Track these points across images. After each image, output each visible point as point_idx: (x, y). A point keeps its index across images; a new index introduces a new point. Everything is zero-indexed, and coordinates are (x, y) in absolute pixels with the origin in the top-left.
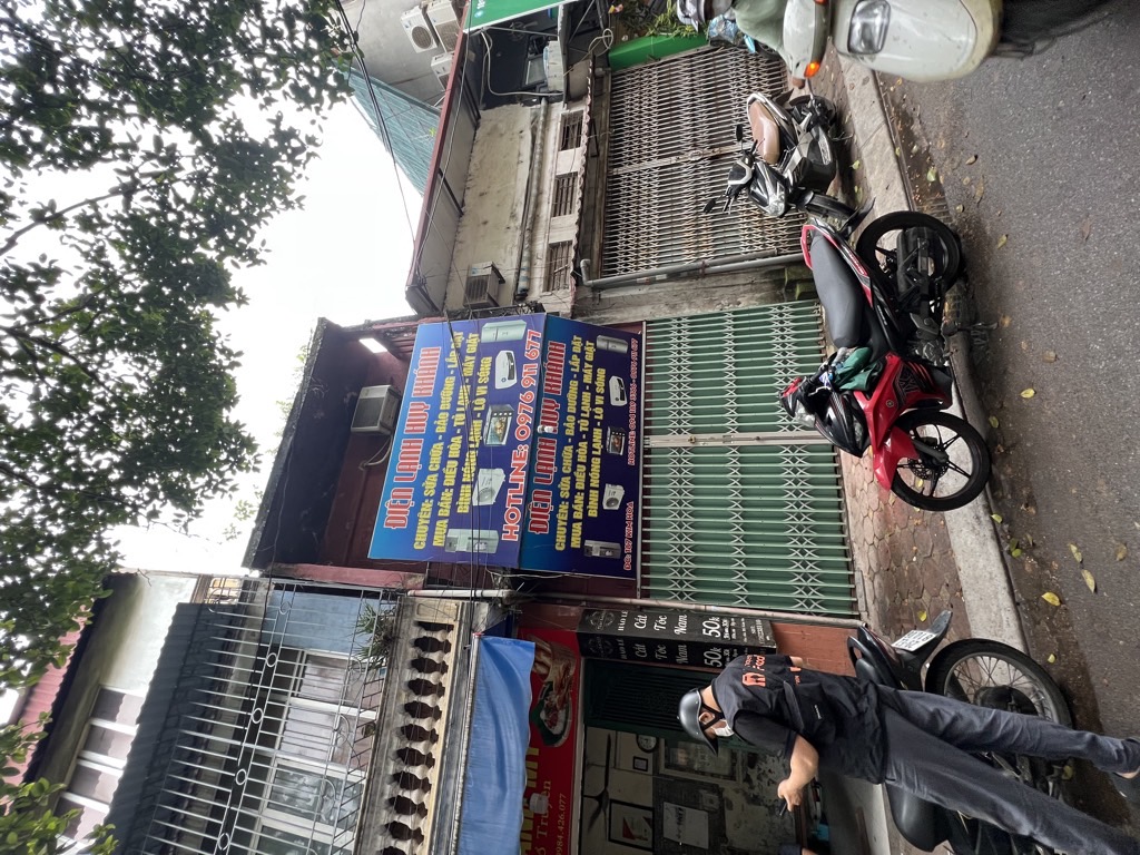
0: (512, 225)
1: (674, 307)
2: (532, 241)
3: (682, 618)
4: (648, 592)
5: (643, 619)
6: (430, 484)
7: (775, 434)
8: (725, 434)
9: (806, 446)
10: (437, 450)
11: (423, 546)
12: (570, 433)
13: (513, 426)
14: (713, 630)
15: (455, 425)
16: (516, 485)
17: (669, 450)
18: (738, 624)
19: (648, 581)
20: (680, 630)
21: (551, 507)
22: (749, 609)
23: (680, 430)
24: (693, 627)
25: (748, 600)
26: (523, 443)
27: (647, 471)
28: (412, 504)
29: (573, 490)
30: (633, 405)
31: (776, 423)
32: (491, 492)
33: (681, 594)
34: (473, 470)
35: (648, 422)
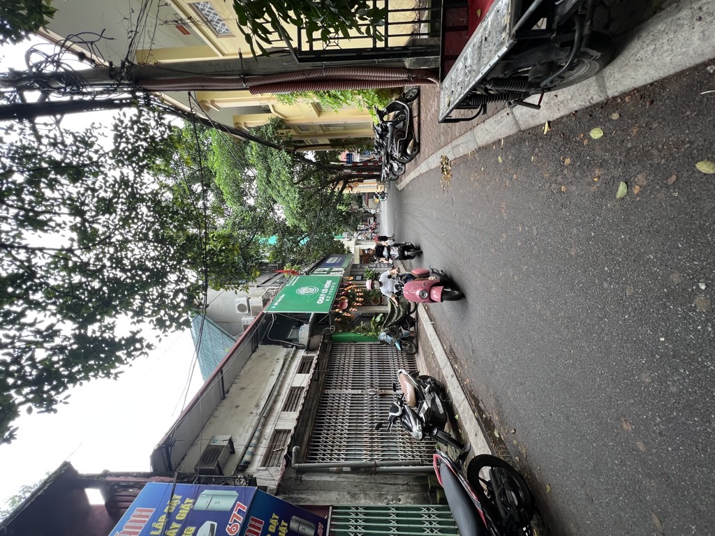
0: (254, 411)
1: (353, 496)
2: (264, 425)
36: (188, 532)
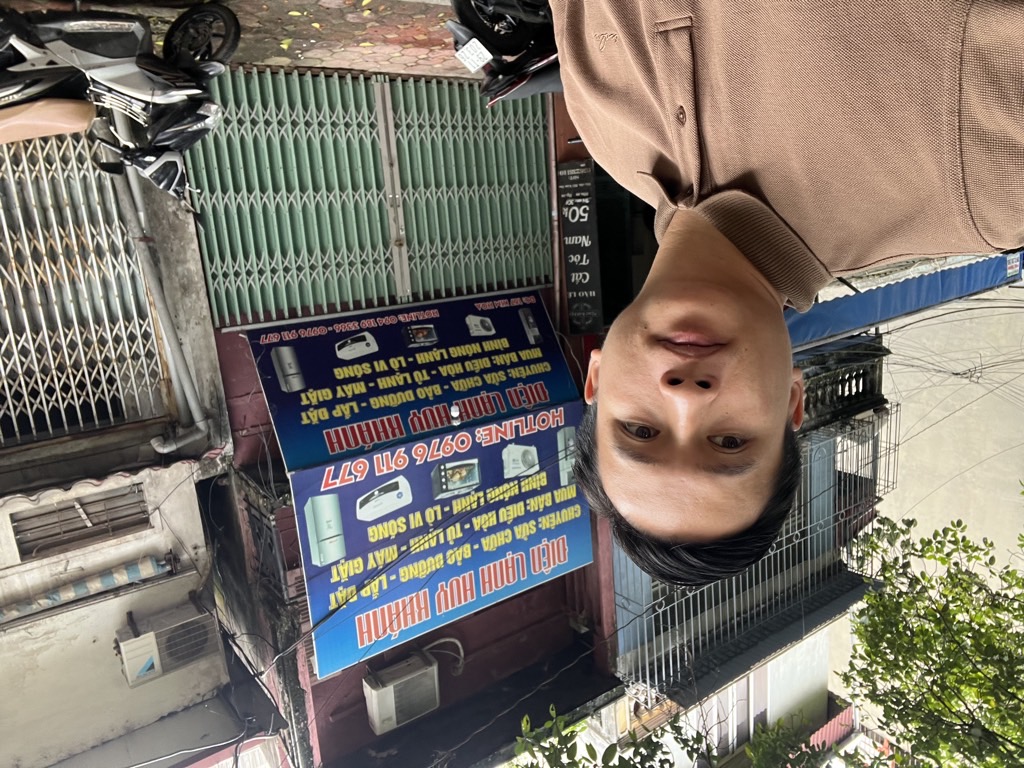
3: (570, 241)
4: (546, 277)
5: (576, 277)
6: (524, 531)
7: (382, 145)
8: (387, 206)
9: (395, 109)
10: (490, 543)
11: (578, 507)
12: (437, 389)
13: (457, 456)
14: (580, 212)
15: (460, 535)
16: (517, 427)
17: (411, 271)
18: (566, 191)
19: (538, 278)
20: (585, 241)
21: (520, 386)
22: (549, 181)
23: (388, 261)
24: (579, 229)
25: (539, 182)
26: (474, 436)
27: (438, 294)
28: (545, 541)
29: (495, 368)
30: (366, 323)
31: (368, 142)
32: (525, 454)
33: (544, 245)
34: (506, 486)
35: (381, 302)
36: (375, 534)
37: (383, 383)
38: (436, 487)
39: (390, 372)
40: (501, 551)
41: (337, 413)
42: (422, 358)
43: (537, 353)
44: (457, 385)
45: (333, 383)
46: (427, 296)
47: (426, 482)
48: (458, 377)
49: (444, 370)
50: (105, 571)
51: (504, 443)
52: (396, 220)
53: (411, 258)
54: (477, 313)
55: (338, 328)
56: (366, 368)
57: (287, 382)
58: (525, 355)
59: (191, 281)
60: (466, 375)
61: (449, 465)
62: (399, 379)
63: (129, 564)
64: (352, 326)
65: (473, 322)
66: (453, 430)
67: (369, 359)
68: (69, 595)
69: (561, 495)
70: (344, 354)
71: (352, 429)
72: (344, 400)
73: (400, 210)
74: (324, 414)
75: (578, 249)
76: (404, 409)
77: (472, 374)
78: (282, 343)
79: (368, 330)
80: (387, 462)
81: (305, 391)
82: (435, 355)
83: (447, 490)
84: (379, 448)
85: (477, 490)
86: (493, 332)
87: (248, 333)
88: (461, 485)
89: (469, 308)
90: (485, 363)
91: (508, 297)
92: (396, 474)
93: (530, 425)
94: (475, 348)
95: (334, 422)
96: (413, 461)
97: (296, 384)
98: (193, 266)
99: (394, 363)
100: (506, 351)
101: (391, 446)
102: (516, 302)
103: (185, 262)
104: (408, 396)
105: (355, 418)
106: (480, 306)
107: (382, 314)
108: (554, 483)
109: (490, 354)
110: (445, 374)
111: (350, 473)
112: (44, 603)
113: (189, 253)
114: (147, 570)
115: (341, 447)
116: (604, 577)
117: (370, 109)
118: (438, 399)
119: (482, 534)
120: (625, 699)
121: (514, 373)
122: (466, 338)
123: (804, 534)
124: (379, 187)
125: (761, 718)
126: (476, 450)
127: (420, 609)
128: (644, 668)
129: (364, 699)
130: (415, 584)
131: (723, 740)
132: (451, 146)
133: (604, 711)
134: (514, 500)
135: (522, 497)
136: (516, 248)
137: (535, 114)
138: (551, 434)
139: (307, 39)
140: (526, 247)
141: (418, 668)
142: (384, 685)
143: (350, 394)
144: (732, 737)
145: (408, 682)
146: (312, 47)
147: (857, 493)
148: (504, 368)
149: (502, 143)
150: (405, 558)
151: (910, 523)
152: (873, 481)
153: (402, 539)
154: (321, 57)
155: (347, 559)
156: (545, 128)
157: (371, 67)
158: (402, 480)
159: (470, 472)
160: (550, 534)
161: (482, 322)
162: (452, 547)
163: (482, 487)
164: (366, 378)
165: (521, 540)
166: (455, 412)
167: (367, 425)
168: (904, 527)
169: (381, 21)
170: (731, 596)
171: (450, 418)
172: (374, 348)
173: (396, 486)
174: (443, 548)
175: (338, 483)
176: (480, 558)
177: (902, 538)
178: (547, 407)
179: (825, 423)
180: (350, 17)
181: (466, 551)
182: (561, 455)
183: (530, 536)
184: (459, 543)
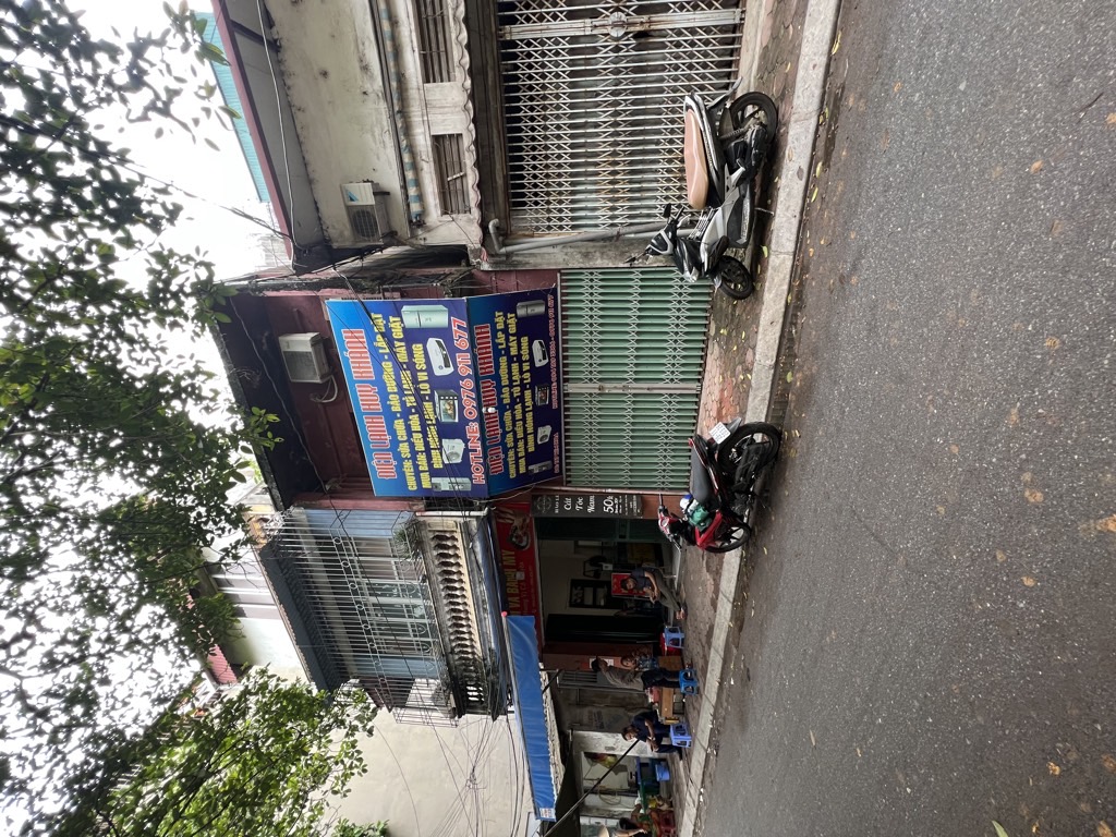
1: (586, 255)
3: (592, 499)
4: (570, 482)
5: (568, 501)
6: (404, 449)
7: (661, 385)
8: (624, 383)
9: (680, 395)
10: (399, 425)
11: (415, 488)
12: (507, 401)
13: (462, 408)
14: (610, 507)
15: (408, 405)
16: (476, 451)
17: (583, 394)
18: (624, 500)
19: (570, 476)
20: (591, 509)
21: (502, 456)
22: (630, 488)
23: (591, 380)
24: (599, 506)
25: (630, 482)
26: (473, 421)
27: (567, 409)
28: (395, 463)
29: (516, 441)
30: (553, 361)
31: (663, 376)
32: (457, 454)
33: (591, 482)
34: (437, 440)
35: (566, 373)
36: (417, 348)
37: (515, 367)
38: (442, 392)
39: (521, 372)
40: (392, 432)
41: (500, 334)
42: (528, 393)
43: (522, 470)
44: (508, 414)
45: (519, 335)
46: (566, 402)
47: (448, 386)
48: (513, 416)
49: (518, 407)
50: (418, 183)
51: (466, 441)
52: (615, 388)
53: (591, 394)
54: (552, 433)
55: (553, 344)
56: (526, 357)
57: (523, 306)
58: (522, 462)
59: (590, 259)
60: (514, 421)
61: (456, 402)
62: (516, 377)
63: (421, 197)
64: (553, 353)
65: (547, 430)
66: (479, 408)
67: (531, 360)
68: (407, 158)
69: (425, 477)
70: (536, 344)
71: (489, 343)
72: (507, 340)
73: (621, 391)
74: (500, 326)
75: (586, 504)
76: (497, 377)
77: (514, 425)
78: (547, 308)
79: (549, 362)
80: (463, 361)
81: (516, 317)
82: (529, 403)
83: (440, 399)
84: (474, 357)
85: (437, 419)
86: (539, 443)
87: (556, 289)
88: (442, 409)
89: (556, 429)
90: (520, 435)
91: (560, 455)
92: (456, 367)
93: (476, 460)
94: (530, 430)
95: (495, 332)
96: (463, 378)
97: (521, 312)
98: (599, 263)
99: (527, 375)
100: (526, 449)
101: (474, 366)
102: (556, 460)
103: (602, 258)
104: (505, 382)
105: (495, 345)
106: (556, 436)
107: (558, 372)
108: (434, 473)
109: (525, 438)
110: (516, 407)
111: (460, 337)
112: (404, 144)
113: (606, 261)
114: (415, 208)
115: (478, 334)
116: (364, 503)
117: (682, 380)
118: (500, 400)
119: (407, 420)
120: (273, 512)
121: (511, 453)
122: (538, 424)
123: (374, 651)
124: (636, 380)
125: (241, 613)
126: (464, 421)
127: (361, 373)
128: (293, 525)
129: (305, 332)
130: (379, 371)
131: (228, 583)
132: (657, 427)
133: (268, 496)
134: (427, 444)
135: (428, 450)
136: (591, 463)
137: (671, 483)
138: (469, 475)
139: (726, 344)
140: (591, 470)
141: (320, 370)
142: (312, 345)
143: (510, 344)
144: (229, 590)
145: (312, 361)
146: (721, 347)
147: (395, 693)
148: (516, 447)
149: (656, 460)
150: (398, 366)
151: (370, 732)
152: (403, 706)
153: (411, 366)
154: (714, 352)
155: (404, 328)
156: (663, 489)
157: (706, 383)
158: (451, 370)
159: (450, 416)
160: (400, 467)
161: (546, 436)
162: (400, 399)
163: (438, 423)
164: (519, 356)
165: (398, 446)
166: (491, 410)
167: (490, 352)
168: (368, 727)
169: (737, 386)
170: (335, 593)
171: (487, 406)
172: (538, 364)
173: (447, 365)
174: (401, 392)
175: (454, 328)
176: (390, 417)
177: (360, 725)
178: (487, 473)
179: (450, 671)
180: (739, 368)
181: (397, 408)
182: (453, 480)
183: (400, 453)
184: (403, 404)
